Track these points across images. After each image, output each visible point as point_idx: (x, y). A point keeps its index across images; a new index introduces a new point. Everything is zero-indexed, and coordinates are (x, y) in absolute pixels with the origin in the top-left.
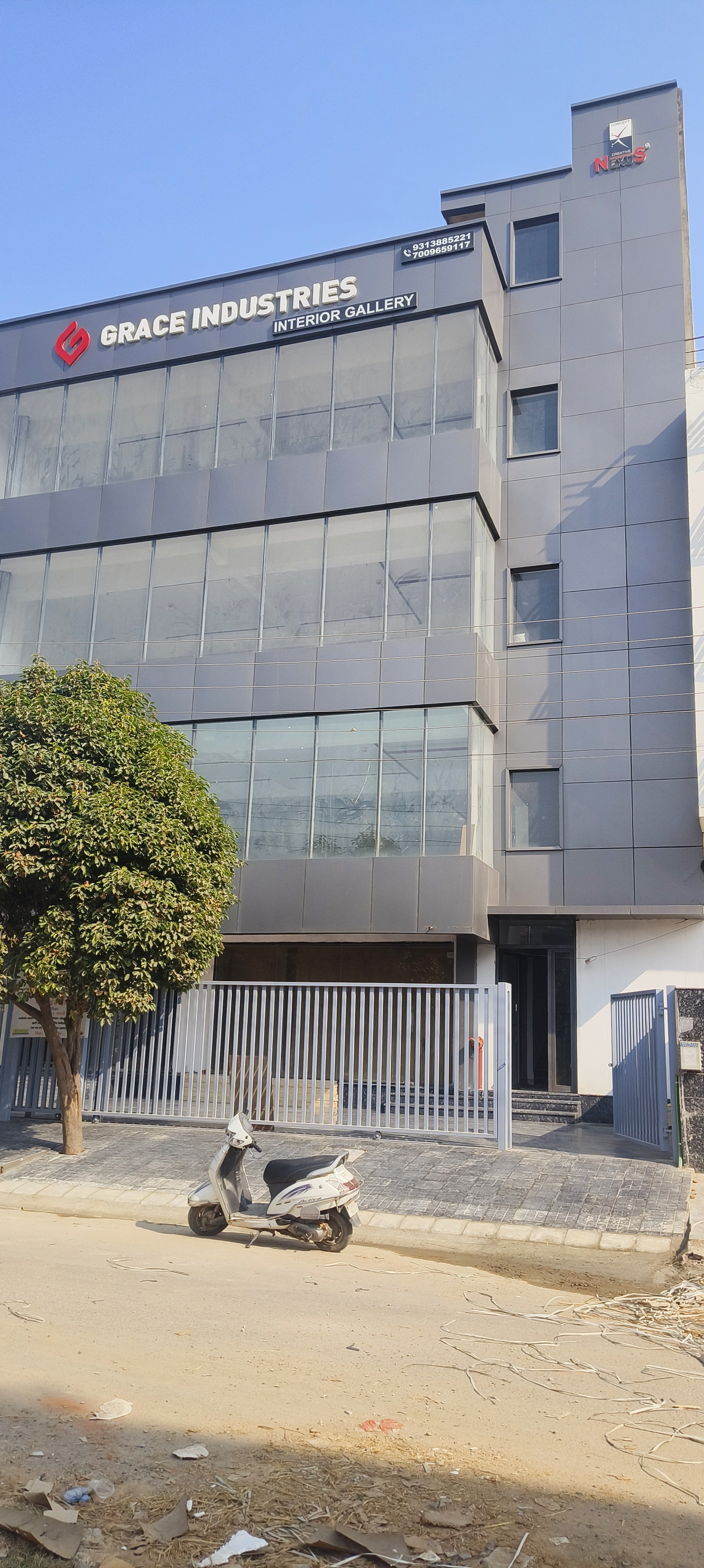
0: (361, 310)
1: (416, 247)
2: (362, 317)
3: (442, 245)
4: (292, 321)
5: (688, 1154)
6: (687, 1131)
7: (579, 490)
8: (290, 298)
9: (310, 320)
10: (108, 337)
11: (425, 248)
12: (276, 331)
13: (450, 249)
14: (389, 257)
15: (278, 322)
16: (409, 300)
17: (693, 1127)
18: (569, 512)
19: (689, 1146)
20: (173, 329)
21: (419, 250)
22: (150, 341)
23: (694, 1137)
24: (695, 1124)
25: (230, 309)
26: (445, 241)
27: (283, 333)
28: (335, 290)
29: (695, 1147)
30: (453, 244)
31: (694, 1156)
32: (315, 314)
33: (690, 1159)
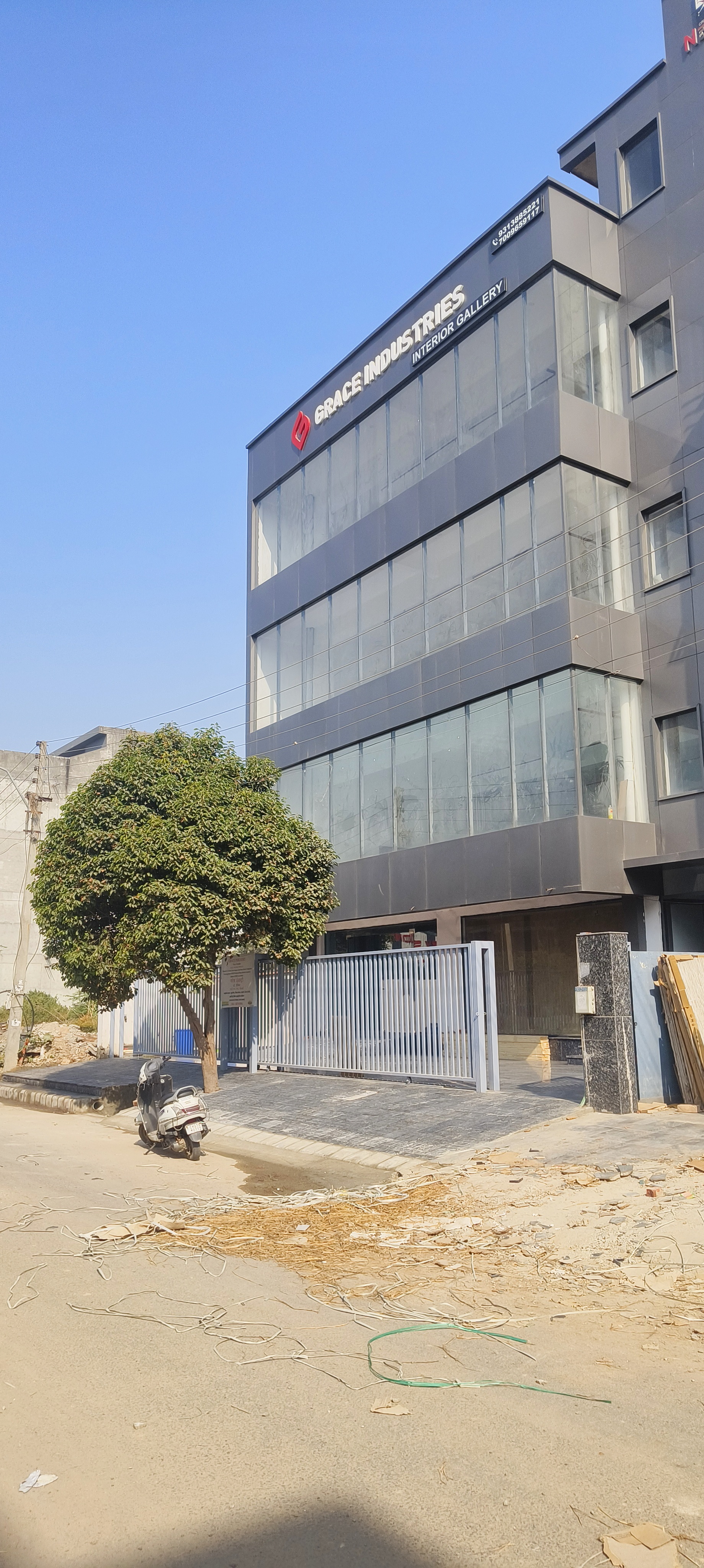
0: (468, 315)
1: (500, 233)
2: (469, 320)
3: (520, 221)
4: (423, 348)
5: (589, 1094)
6: (588, 1072)
7: (694, 406)
8: (421, 326)
9: (435, 341)
10: (319, 417)
11: (508, 230)
12: (414, 362)
13: (525, 221)
14: (484, 251)
15: (414, 353)
16: (499, 287)
17: (592, 1068)
18: (690, 431)
19: (589, 1086)
20: (354, 391)
21: (504, 235)
22: (343, 408)
23: (593, 1077)
24: (593, 1066)
25: (385, 356)
26: (521, 215)
27: (419, 361)
28: (450, 304)
29: (594, 1087)
30: (526, 216)
31: (593, 1096)
32: (437, 334)
33: (591, 1099)
